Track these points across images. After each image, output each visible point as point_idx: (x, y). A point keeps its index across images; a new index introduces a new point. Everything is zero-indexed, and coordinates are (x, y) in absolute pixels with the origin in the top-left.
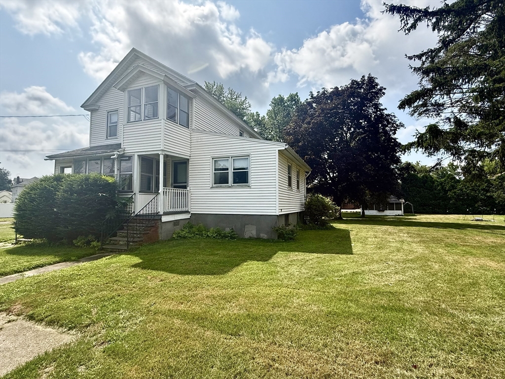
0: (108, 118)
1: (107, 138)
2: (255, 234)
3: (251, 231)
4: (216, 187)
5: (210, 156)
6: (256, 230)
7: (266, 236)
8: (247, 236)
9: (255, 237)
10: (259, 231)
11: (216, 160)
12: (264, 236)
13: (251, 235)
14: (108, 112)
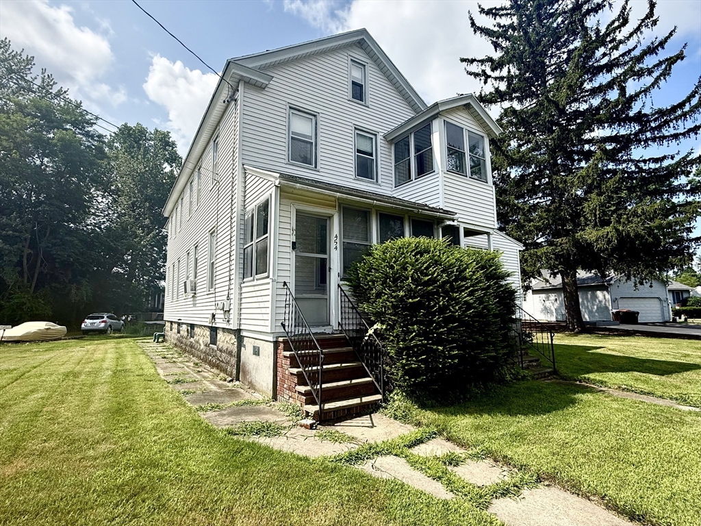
0: (289, 119)
14: (290, 107)
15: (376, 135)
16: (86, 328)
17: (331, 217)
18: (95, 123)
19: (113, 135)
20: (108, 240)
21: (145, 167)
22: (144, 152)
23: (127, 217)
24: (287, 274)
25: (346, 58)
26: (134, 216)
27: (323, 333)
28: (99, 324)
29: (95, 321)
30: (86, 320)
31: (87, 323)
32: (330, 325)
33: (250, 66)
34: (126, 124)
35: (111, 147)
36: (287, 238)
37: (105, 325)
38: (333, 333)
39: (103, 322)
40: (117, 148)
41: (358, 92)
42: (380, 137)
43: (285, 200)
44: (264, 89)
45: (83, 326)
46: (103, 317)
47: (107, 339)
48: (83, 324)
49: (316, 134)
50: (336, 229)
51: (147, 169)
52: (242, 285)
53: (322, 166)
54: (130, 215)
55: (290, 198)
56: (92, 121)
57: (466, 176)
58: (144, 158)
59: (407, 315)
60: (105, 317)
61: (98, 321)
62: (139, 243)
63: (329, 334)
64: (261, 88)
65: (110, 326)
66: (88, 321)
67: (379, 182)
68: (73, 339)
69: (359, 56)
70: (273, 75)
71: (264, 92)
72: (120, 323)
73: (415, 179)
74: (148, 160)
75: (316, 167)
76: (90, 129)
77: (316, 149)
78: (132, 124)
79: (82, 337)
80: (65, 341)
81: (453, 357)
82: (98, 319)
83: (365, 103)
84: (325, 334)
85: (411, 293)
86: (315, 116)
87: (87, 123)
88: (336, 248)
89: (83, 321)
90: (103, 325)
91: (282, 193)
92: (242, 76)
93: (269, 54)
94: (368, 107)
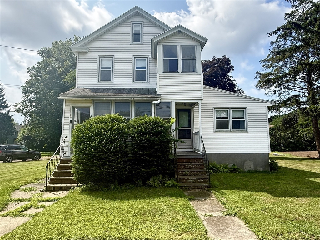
0: (99, 62)
1: (99, 81)
2: (253, 167)
3: (249, 166)
4: (218, 132)
5: (212, 107)
6: (254, 165)
7: (261, 169)
8: (246, 169)
9: (253, 170)
10: (255, 166)
11: (218, 110)
12: (259, 169)
13: (250, 169)
14: (100, 57)
15: (147, 57)
17: (90, 107)
24: (68, 133)
25: (130, 24)
33: (78, 46)
36: (68, 119)
41: (137, 38)
42: (149, 58)
43: (68, 103)
44: (87, 52)
49: (113, 66)
50: (91, 112)
53: (115, 80)
55: (70, 103)
57: (178, 73)
67: (148, 81)
69: (137, 20)
71: (87, 54)
75: (112, 81)
77: (112, 73)
86: (112, 57)
94: (142, 44)
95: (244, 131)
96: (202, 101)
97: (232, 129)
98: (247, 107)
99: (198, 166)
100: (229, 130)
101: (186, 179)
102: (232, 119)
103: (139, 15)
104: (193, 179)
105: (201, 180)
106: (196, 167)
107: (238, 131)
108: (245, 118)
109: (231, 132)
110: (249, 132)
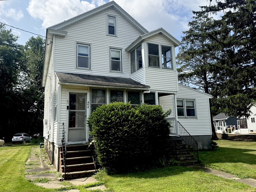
0: (77, 48)
1: (77, 67)
3: (199, 146)
4: (179, 118)
7: (207, 148)
9: (202, 149)
10: (203, 145)
13: (200, 148)
14: (77, 43)
15: (121, 50)
16: (15, 141)
17: (86, 94)
18: (17, 40)
19: (27, 43)
20: (25, 97)
21: (41, 58)
22: (41, 51)
23: (34, 84)
24: (65, 119)
25: (105, 16)
26: (37, 83)
27: (81, 144)
28: (19, 138)
29: (18, 137)
30: (14, 137)
31: (15, 138)
32: (86, 140)
33: (56, 29)
34: (33, 37)
35: (27, 49)
36: (65, 105)
37: (23, 139)
38: (86, 144)
39: (21, 137)
40: (29, 49)
41: (112, 30)
42: (123, 50)
43: (64, 89)
44: (64, 37)
45: (13, 140)
46: (21, 135)
47: (22, 146)
48: (13, 139)
49: (90, 54)
50: (88, 99)
51: (42, 59)
52: (54, 123)
53: (93, 68)
54: (35, 83)
55: (66, 88)
56: (15, 39)
57: (160, 68)
58: (40, 54)
59: (101, 136)
60: (23, 135)
61: (19, 137)
62: (39, 97)
63: (84, 144)
64: (63, 37)
65: (25, 140)
66: (15, 137)
67: (123, 72)
68: (7, 146)
69: (112, 13)
70: (67, 31)
71: (64, 38)
72: (30, 138)
73: (137, 70)
74: (42, 55)
75: (90, 69)
76: (14, 43)
77: (90, 60)
78: (35, 37)
79: (11, 145)
80: (3, 147)
81: (116, 154)
82: (19, 136)
83: (116, 35)
84: (82, 144)
85: (102, 128)
86: (89, 45)
87: (13, 40)
88: (88, 107)
89: (12, 137)
90: (21, 139)
91: (63, 86)
92: (54, 34)
93: (65, 22)
94: (117, 37)
95: (194, 117)
96: (177, 93)
97: (186, 116)
98: (196, 98)
99: (181, 147)
100: (185, 116)
101: (179, 158)
102: (186, 108)
103: (113, 9)
104: (184, 158)
105: (189, 158)
106: (180, 148)
107: (191, 118)
108: (194, 107)
109: (186, 118)
110: (198, 119)
